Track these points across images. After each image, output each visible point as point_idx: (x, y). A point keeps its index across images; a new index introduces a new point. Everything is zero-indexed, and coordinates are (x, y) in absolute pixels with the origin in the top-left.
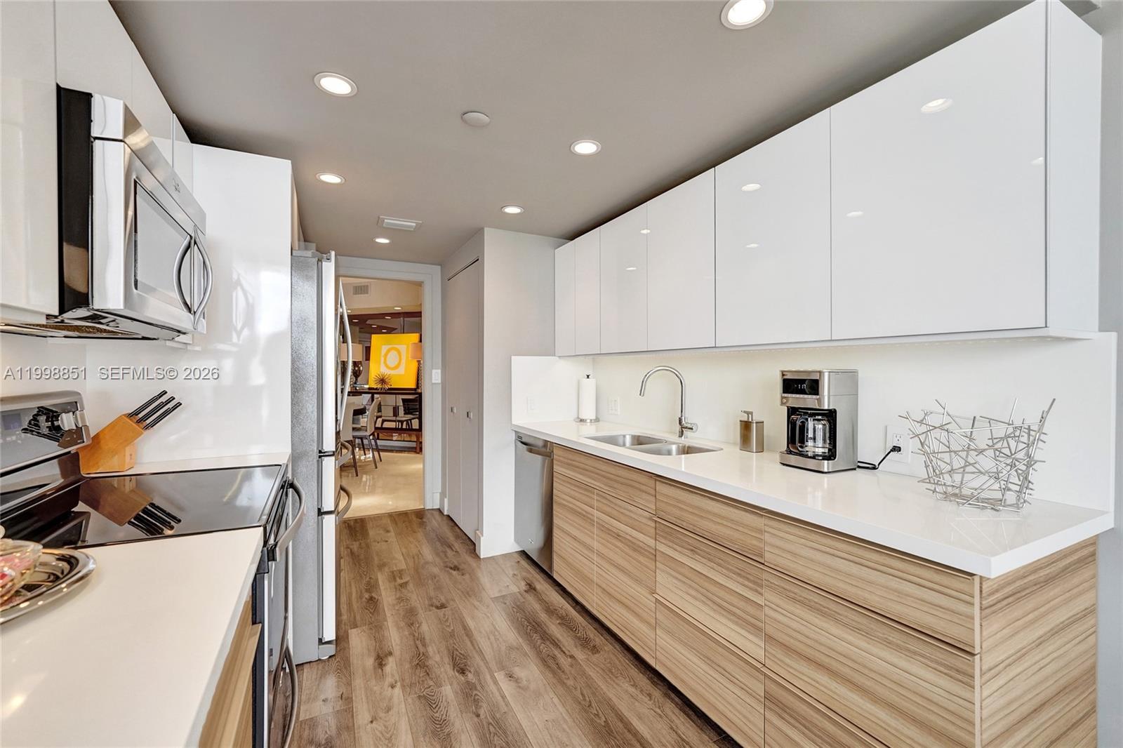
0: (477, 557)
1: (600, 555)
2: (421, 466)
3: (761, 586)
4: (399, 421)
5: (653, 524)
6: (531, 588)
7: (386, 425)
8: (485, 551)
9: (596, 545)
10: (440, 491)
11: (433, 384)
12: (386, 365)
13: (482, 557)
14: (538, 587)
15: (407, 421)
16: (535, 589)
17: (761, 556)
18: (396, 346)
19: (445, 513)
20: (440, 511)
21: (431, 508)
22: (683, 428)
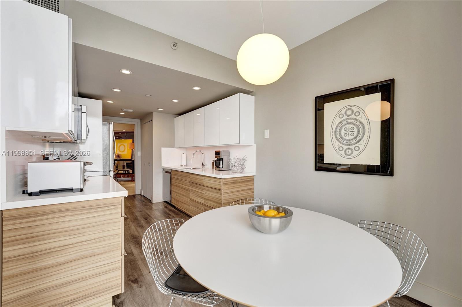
0: (152, 203)
1: (181, 194)
2: (134, 185)
3: (203, 190)
4: (125, 171)
5: (189, 184)
6: (166, 207)
7: (119, 172)
8: (154, 201)
9: (180, 192)
10: (141, 189)
11: (138, 156)
12: (120, 151)
13: (153, 203)
14: (168, 207)
15: (128, 171)
16: (167, 207)
17: (203, 184)
18: (123, 144)
19: (142, 195)
20: (141, 195)
21: (137, 194)
22: (203, 165)
